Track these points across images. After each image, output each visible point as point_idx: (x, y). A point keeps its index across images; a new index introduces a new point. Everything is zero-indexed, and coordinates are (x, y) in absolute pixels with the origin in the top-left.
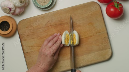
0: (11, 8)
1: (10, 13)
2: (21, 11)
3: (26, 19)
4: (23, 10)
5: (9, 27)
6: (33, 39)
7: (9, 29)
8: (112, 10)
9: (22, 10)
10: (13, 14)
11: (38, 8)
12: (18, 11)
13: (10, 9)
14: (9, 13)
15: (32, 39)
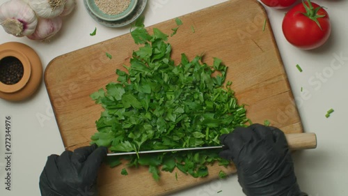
0: (25, 20)
1: (24, 34)
2: (53, 29)
3: (66, 55)
4: (60, 26)
5: (22, 74)
6: (89, 108)
7: (21, 78)
8: (299, 25)
9: (55, 27)
10: (34, 37)
11: (101, 20)
12: (44, 28)
13: (25, 25)
14: (20, 35)
15: (87, 107)
